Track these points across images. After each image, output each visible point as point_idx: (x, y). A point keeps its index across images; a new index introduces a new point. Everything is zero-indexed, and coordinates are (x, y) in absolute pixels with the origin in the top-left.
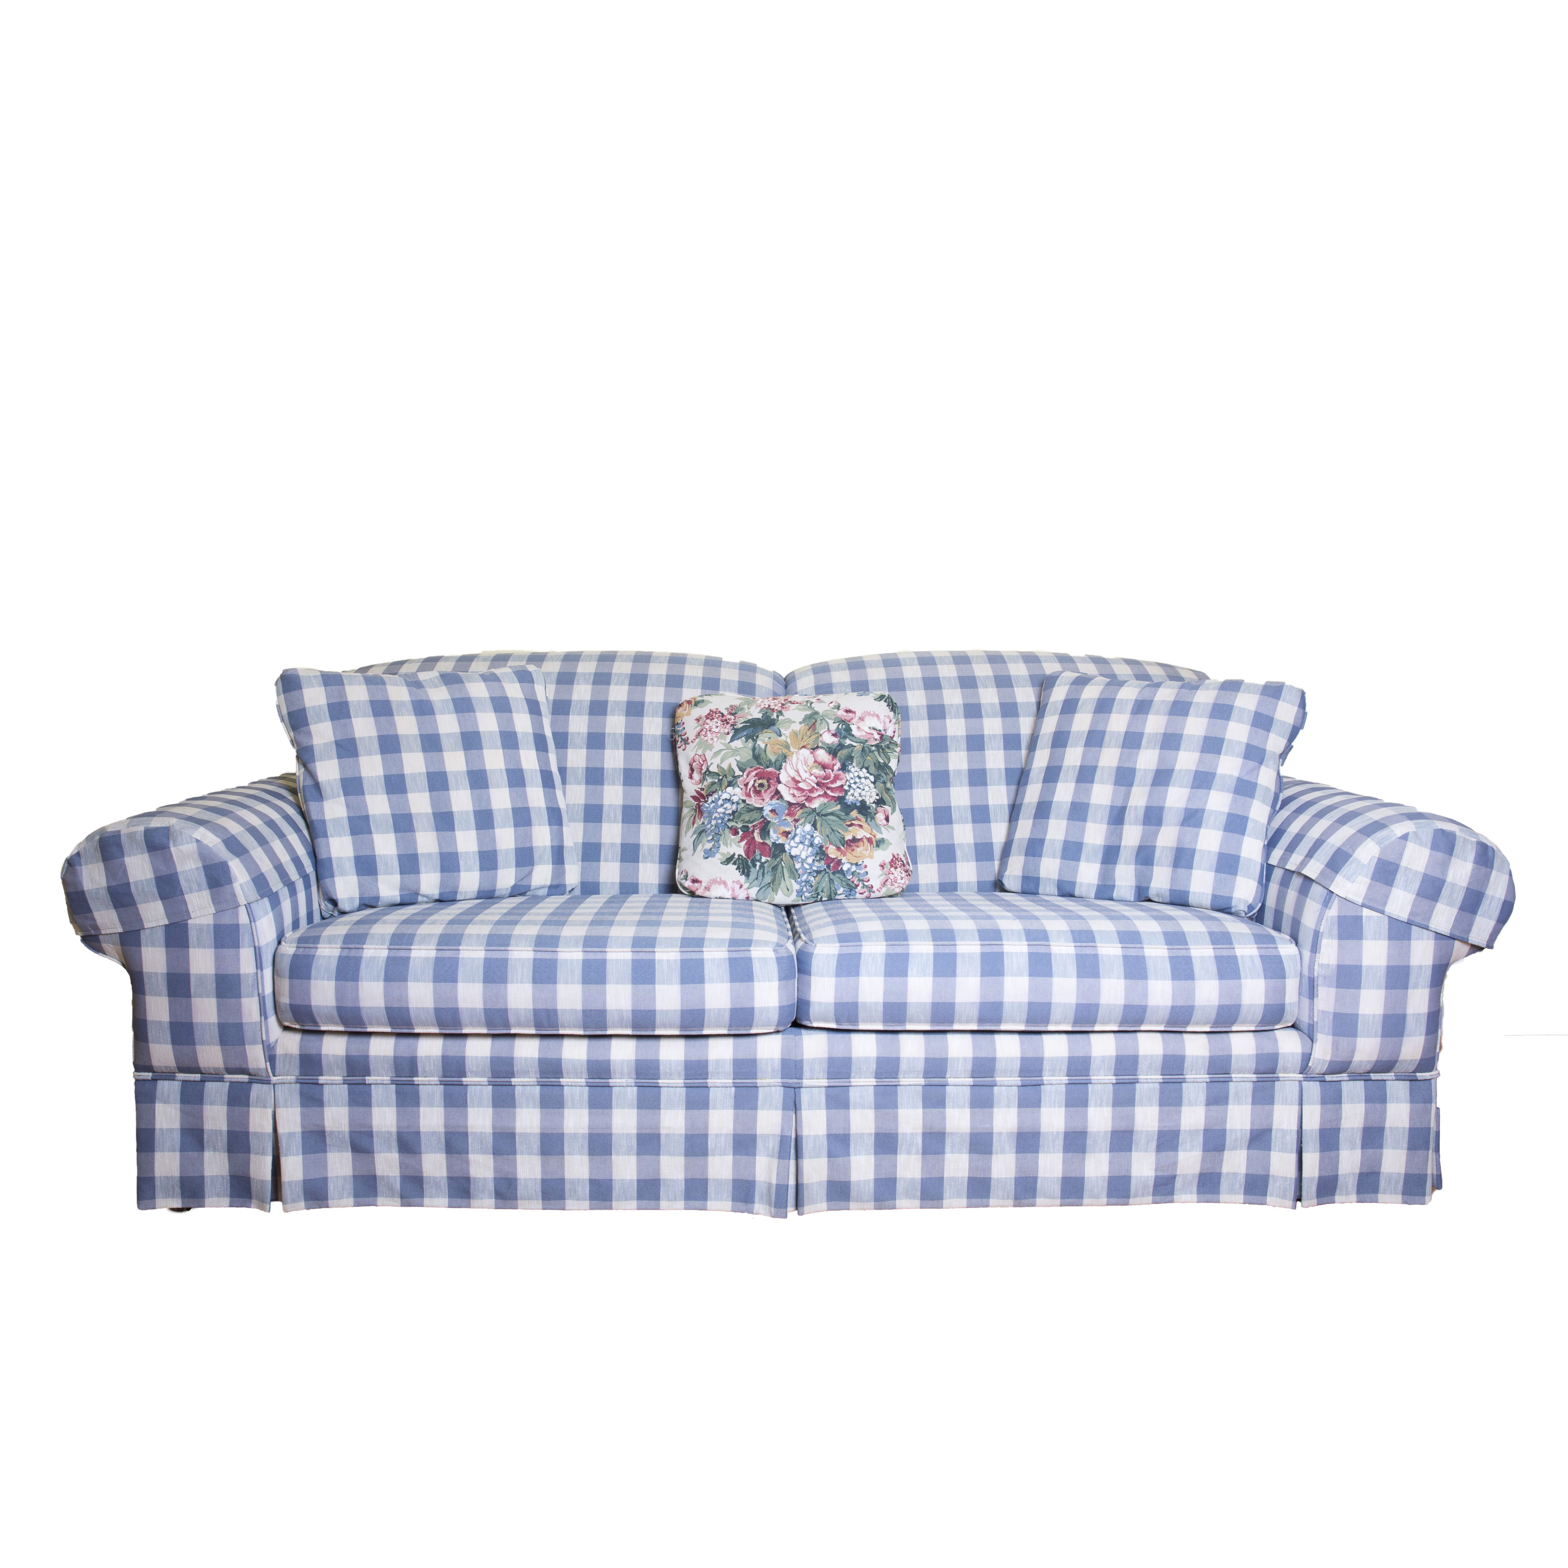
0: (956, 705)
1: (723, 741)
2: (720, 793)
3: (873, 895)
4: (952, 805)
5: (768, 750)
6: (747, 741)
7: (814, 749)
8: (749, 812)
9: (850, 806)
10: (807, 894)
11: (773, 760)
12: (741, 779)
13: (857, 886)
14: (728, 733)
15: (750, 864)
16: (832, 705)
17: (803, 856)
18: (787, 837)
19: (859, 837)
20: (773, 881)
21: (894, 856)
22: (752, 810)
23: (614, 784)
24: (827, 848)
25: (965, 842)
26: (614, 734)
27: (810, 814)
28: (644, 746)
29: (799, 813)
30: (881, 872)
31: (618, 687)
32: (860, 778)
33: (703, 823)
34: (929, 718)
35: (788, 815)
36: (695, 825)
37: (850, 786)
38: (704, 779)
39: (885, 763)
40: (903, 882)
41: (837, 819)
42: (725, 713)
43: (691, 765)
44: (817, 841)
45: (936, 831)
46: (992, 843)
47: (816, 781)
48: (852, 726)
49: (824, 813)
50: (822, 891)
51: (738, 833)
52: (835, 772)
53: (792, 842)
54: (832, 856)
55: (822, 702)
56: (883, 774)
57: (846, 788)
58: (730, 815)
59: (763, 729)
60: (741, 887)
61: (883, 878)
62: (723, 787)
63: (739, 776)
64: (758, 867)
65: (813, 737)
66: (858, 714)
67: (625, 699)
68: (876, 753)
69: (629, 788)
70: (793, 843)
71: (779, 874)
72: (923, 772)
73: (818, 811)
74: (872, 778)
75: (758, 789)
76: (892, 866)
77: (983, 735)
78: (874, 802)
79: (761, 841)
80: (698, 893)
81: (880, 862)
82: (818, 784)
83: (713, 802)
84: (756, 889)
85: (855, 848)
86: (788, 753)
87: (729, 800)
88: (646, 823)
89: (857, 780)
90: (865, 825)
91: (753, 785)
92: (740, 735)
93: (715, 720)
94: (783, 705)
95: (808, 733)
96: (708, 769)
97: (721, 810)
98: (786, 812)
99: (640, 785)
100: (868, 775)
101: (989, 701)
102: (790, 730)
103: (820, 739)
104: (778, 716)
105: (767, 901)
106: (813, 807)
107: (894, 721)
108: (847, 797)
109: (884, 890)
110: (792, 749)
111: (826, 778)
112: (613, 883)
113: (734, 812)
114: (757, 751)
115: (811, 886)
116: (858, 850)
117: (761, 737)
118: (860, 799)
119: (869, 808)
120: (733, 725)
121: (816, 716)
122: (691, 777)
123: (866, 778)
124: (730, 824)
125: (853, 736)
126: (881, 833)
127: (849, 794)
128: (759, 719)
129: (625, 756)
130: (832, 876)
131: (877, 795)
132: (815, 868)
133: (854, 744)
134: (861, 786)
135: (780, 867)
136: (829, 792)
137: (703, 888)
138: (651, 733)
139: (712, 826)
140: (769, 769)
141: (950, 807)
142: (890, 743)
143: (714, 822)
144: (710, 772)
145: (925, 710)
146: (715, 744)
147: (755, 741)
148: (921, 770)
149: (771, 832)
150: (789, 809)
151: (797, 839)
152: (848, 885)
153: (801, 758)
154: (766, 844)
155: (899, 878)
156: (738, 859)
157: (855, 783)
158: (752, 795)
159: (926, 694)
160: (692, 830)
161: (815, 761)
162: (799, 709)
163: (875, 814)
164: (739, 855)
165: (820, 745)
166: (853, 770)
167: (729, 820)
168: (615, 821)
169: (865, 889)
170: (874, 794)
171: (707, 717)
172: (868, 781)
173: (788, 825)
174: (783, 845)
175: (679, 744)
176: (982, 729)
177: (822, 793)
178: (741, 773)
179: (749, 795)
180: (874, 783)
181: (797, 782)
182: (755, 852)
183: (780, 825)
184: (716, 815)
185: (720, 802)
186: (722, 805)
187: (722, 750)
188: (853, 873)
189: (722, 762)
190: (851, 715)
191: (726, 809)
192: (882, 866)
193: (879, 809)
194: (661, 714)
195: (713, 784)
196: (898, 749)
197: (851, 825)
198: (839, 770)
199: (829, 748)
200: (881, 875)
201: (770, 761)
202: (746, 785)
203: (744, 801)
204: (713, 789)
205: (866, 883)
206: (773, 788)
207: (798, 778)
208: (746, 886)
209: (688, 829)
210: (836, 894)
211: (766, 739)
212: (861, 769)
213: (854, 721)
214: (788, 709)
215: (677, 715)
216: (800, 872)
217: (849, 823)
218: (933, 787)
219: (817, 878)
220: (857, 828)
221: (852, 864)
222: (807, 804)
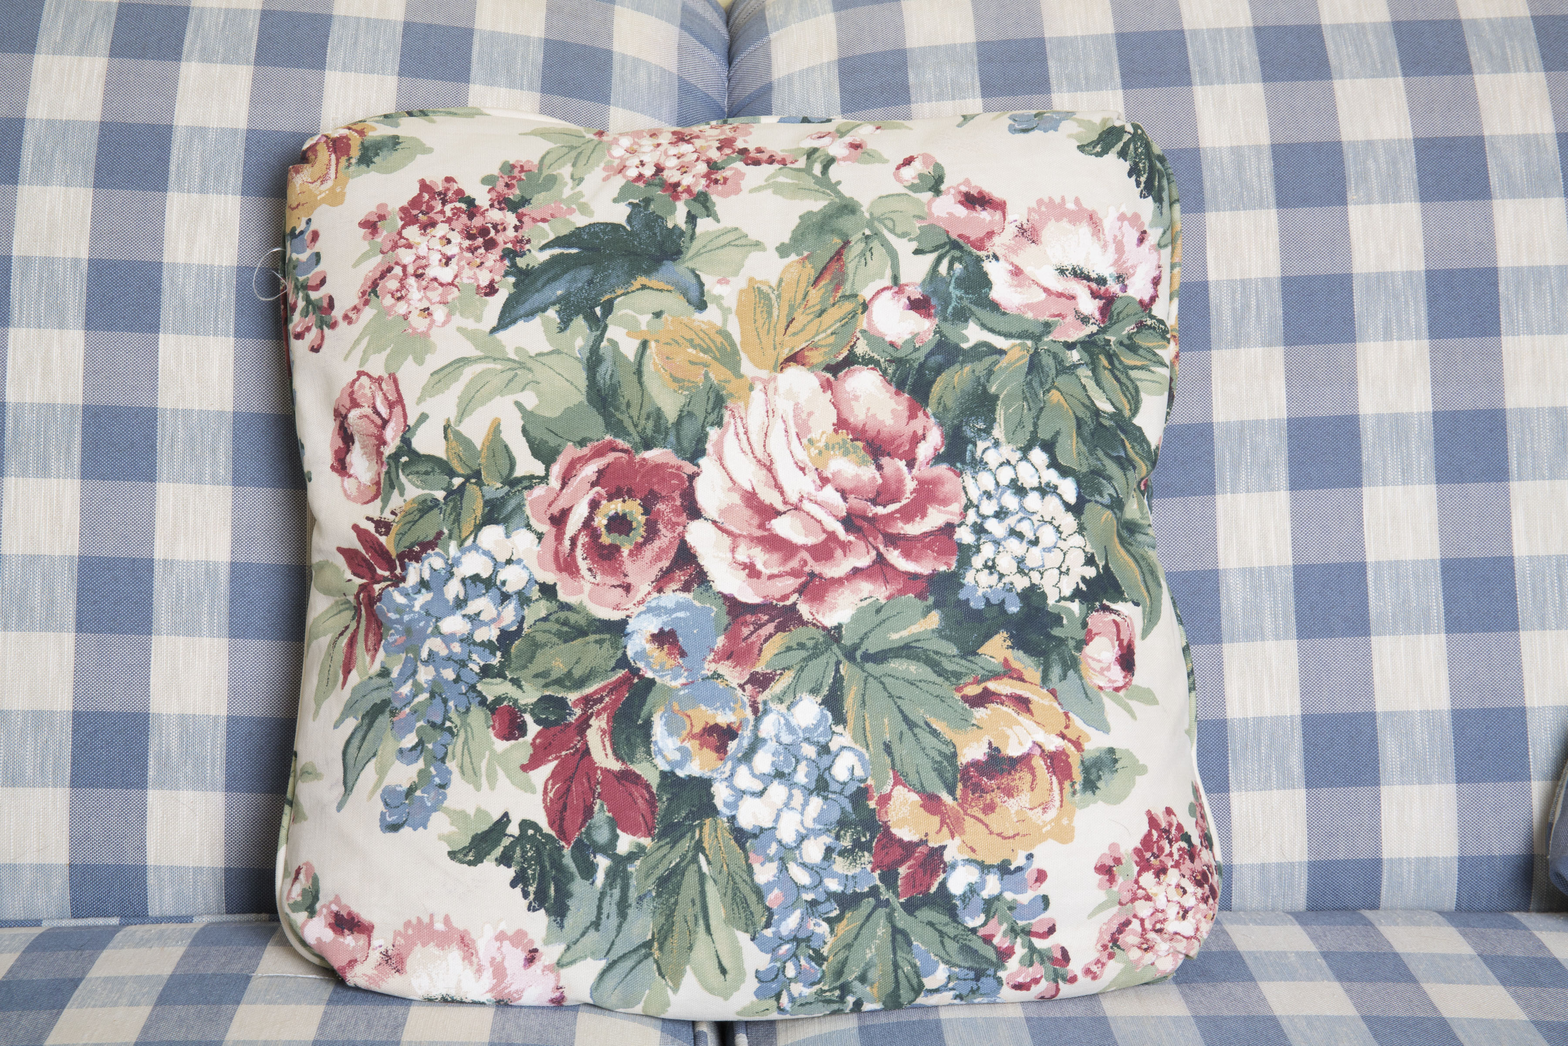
0: (1387, 144)
1: (470, 324)
2: (453, 549)
3: (1066, 990)
4: (1371, 558)
5: (649, 368)
6: (565, 324)
7: (835, 369)
8: (566, 638)
9: (977, 615)
10: (797, 989)
11: (671, 414)
12: (539, 491)
13: (1005, 954)
14: (491, 290)
15: (568, 860)
16: (909, 173)
17: (787, 833)
18: (721, 749)
19: (1013, 751)
20: (663, 935)
21: (1153, 822)
22: (580, 632)
23: (44, 471)
24: (885, 799)
25: (1416, 706)
26: (48, 261)
27: (816, 653)
28: (167, 314)
29: (771, 649)
30: (1101, 896)
31: (67, 60)
32: (1020, 491)
33: (384, 673)
34: (1282, 202)
35: (728, 655)
36: (354, 678)
37: (979, 530)
38: (392, 484)
39: (1117, 416)
40: (1186, 927)
41: (926, 672)
42: (483, 198)
43: (341, 417)
44: (841, 771)
45: (1303, 664)
46: (1522, 712)
47: (842, 508)
48: (989, 267)
49: (872, 646)
50: (863, 979)
51: (522, 730)
52: (923, 470)
53: (743, 770)
54: (905, 833)
55: (872, 157)
56: (1112, 468)
57: (965, 535)
58: (488, 645)
59: (632, 275)
60: (532, 957)
61: (1111, 916)
62: (467, 527)
63: (531, 481)
64: (600, 877)
65: (835, 314)
66: (1016, 214)
67: (94, 114)
68: (1084, 373)
69: (104, 487)
70: (744, 779)
71: (685, 909)
72: (1257, 425)
73: (847, 641)
74: (1069, 489)
75: (606, 539)
76: (1144, 866)
77: (1494, 271)
78: (1077, 594)
79: (615, 766)
80: (357, 976)
81: (1097, 852)
82: (850, 522)
83: (424, 584)
84: (590, 968)
85: (997, 797)
86: (730, 388)
87: (489, 583)
88: (175, 631)
89: (1010, 501)
90: (1039, 698)
91: (588, 523)
92: (537, 299)
93: (442, 229)
94: (713, 166)
95: (815, 295)
96: (406, 441)
97: (454, 624)
98: (720, 641)
99: (151, 476)
100: (1051, 476)
101: (1517, 129)
102: (739, 282)
103: (863, 322)
104: (692, 219)
105: (638, 1009)
106: (829, 620)
107: (1154, 235)
108: (969, 578)
109: (1113, 969)
110: (747, 368)
111: (883, 495)
112: (42, 869)
113: (506, 638)
114: (605, 370)
115: (818, 958)
116: (1013, 805)
117: (623, 308)
118: (1021, 583)
119: (1057, 620)
120: (510, 254)
121: (845, 223)
122: (341, 466)
123: (1044, 490)
124: (492, 689)
125: (994, 306)
126: (1104, 727)
127: (977, 561)
128: (616, 227)
129: (89, 357)
130: (902, 919)
131: (1090, 561)
132: (833, 885)
133: (999, 342)
134: (1025, 527)
135: (690, 879)
136: (894, 557)
137: (375, 956)
138: (196, 259)
139: (417, 689)
140: (654, 455)
141: (1362, 567)
142: (1141, 326)
143: (425, 675)
144: (416, 457)
145: (1267, 165)
146: (436, 335)
147: (598, 324)
148: (1249, 416)
149: (659, 730)
150: (731, 633)
151: (763, 761)
152: (967, 950)
153: (784, 406)
154: (636, 779)
155: (1172, 911)
156: (521, 839)
157: (1001, 514)
158: (583, 565)
159: (1271, 101)
160: (340, 697)
161: (841, 424)
162: (778, 189)
163: (1081, 645)
164: (525, 824)
165: (861, 348)
166: (992, 458)
167: (486, 671)
168: (49, 624)
169: (1037, 970)
170: (1076, 560)
171: (408, 216)
172: (1052, 501)
173: (726, 701)
174: (703, 785)
175: (297, 322)
176: (1489, 244)
177: (864, 561)
178: (538, 468)
179: (568, 566)
180: (1076, 509)
181: (767, 513)
182: (588, 812)
183: (695, 700)
184: (434, 644)
185: (453, 589)
186: (460, 603)
187: (463, 362)
188: (989, 906)
189: (463, 414)
190: (985, 215)
191: (474, 619)
192: (1107, 871)
193: (1097, 620)
194: (235, 178)
195: (426, 507)
196: (1168, 353)
197: (985, 698)
198: (938, 459)
199: (899, 362)
200: (1101, 908)
201: (658, 415)
202: (559, 520)
203: (548, 591)
204: (426, 529)
205: (1039, 944)
206: (666, 538)
207: (770, 497)
208: (551, 953)
209: (327, 686)
210: (918, 989)
211: (645, 320)
212: (1025, 450)
213: (997, 245)
214: (731, 186)
215: (293, 198)
216: (773, 898)
217: (973, 690)
218: (1295, 485)
219: (842, 928)
220: (1008, 710)
221: (985, 868)
222: (804, 609)
